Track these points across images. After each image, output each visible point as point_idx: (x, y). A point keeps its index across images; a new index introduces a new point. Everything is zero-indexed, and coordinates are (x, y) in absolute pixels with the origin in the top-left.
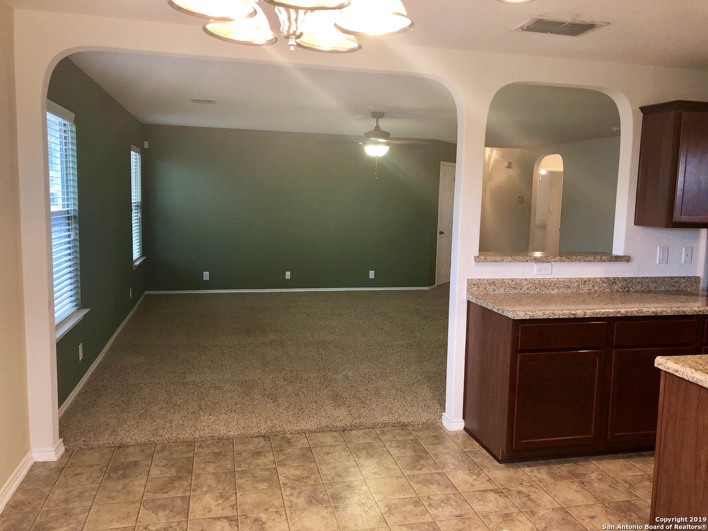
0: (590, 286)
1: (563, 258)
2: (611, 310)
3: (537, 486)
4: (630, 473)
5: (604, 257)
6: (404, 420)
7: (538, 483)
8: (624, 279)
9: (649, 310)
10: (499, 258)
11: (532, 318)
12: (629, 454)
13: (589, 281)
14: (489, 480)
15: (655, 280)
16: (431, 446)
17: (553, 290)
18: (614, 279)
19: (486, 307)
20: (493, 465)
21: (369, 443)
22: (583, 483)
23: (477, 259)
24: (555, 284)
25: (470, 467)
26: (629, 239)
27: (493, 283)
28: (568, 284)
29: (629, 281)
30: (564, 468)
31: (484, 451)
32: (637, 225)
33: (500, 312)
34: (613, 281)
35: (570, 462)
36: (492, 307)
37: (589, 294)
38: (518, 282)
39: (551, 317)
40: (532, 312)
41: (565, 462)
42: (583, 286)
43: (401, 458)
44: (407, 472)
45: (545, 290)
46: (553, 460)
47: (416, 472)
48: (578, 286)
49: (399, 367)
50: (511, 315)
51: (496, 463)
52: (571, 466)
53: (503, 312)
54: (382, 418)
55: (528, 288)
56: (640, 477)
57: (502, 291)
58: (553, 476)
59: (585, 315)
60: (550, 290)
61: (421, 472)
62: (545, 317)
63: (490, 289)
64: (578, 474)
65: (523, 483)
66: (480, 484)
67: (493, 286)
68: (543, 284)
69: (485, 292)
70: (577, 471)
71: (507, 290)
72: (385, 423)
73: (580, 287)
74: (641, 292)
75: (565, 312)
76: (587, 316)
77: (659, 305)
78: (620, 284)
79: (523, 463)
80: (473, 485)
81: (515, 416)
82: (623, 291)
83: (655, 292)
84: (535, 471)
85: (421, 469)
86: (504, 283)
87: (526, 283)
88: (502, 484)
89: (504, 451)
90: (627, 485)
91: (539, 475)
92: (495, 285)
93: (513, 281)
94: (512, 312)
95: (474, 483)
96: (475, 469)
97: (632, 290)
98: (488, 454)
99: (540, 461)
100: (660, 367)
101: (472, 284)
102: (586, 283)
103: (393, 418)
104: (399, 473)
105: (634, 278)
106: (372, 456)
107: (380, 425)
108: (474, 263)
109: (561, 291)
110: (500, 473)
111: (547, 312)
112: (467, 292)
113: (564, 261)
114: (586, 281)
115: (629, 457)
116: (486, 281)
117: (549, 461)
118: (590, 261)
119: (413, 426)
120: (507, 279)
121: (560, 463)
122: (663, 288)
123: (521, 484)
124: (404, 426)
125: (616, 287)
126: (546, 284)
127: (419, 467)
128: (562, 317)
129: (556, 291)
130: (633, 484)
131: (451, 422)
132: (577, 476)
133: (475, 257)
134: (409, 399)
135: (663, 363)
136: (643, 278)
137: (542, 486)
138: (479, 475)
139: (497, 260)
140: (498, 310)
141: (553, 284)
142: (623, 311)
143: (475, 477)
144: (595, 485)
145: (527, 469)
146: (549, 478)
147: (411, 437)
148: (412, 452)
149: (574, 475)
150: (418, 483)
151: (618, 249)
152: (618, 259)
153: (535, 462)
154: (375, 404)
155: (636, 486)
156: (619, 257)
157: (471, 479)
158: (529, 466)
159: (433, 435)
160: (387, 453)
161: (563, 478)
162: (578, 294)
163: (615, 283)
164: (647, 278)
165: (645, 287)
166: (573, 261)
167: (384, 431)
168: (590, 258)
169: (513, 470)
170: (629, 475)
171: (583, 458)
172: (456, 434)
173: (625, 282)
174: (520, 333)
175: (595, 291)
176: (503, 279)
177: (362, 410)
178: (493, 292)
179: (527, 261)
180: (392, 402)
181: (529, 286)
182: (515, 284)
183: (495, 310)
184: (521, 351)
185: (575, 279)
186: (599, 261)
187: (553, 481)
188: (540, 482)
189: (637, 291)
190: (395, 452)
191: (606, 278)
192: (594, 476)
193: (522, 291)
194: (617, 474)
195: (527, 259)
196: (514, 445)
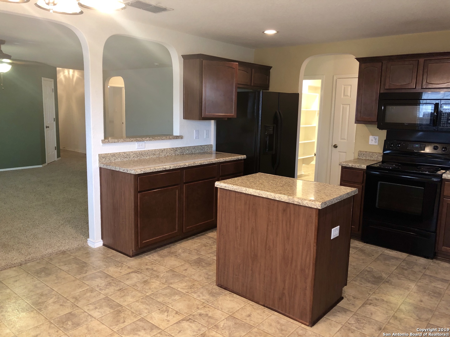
0: (165, 153)
1: (150, 138)
2: (182, 164)
3: (155, 264)
4: (196, 245)
5: (171, 137)
6: (63, 249)
7: (155, 262)
8: (181, 148)
9: (198, 162)
10: (116, 140)
11: (144, 172)
12: (192, 237)
13: (164, 150)
14: (129, 267)
15: (194, 147)
16: (87, 259)
17: (147, 157)
18: (176, 148)
19: (114, 170)
20: (128, 260)
21: (44, 268)
22: (176, 256)
23: (103, 142)
24: (147, 153)
25: (115, 264)
26: (181, 126)
27: (114, 155)
28: (154, 152)
29: (183, 149)
30: (165, 251)
31: (120, 254)
32: (185, 119)
33: (125, 171)
34: (176, 149)
35: (167, 248)
36: (119, 169)
37: (165, 157)
38: (128, 153)
39: (154, 171)
40: (144, 169)
41: (164, 248)
42: (161, 153)
43: (70, 270)
44: (78, 277)
45: (143, 157)
46: (158, 249)
47: (84, 275)
48: (159, 153)
49: (44, 219)
50: (133, 172)
51: (129, 258)
52: (168, 249)
53: (127, 171)
54: (47, 251)
55: (134, 157)
56: (200, 246)
57: (119, 160)
58: (161, 256)
59: (170, 168)
60: (145, 157)
61: (87, 274)
62: (151, 171)
63: (112, 159)
64: (173, 252)
65: (147, 264)
66: (124, 271)
67: (114, 157)
68: (141, 154)
69: (110, 161)
70: (172, 251)
71: (122, 159)
72: (51, 254)
73: (160, 154)
74: (189, 154)
75: (160, 167)
76: (171, 169)
77: (201, 160)
78: (179, 151)
79: (144, 254)
80: (121, 272)
81: (139, 228)
82: (181, 155)
83: (195, 154)
84: (152, 257)
85: (86, 273)
86: (120, 155)
87: (132, 154)
88: (136, 268)
89: (134, 250)
90: (196, 251)
91: (154, 258)
92: (115, 157)
93: (125, 153)
94: (133, 171)
95: (121, 271)
96: (119, 264)
97: (185, 154)
98: (123, 255)
99: (152, 251)
100: (218, 186)
101: (102, 157)
102: (163, 152)
103: (55, 249)
104: (73, 278)
105: (185, 147)
106: (50, 274)
107: (47, 255)
108: (102, 144)
109: (151, 157)
110: (134, 262)
111: (152, 168)
112: (99, 163)
113: (151, 140)
114: (163, 151)
115: (193, 238)
116: (110, 154)
117: (156, 250)
118: (164, 139)
119: (69, 251)
120: (122, 152)
121: (162, 249)
122: (198, 152)
123: (147, 265)
124: (64, 252)
125: (177, 153)
126: (143, 154)
127: (85, 272)
128: (159, 170)
129: (148, 157)
130: (198, 250)
131: (95, 243)
132: (173, 253)
133: (102, 141)
134: (60, 236)
135: (218, 184)
136: (189, 147)
137: (157, 263)
138: (122, 267)
139: (115, 141)
140: (123, 171)
141: (146, 154)
142: (187, 164)
143: (120, 268)
144: (182, 255)
145: (147, 257)
146: (159, 258)
147: (72, 257)
148: (76, 265)
149: (171, 254)
150: (88, 280)
151: (176, 132)
152: (177, 137)
153: (149, 252)
154: (38, 244)
155: (200, 250)
156: (178, 136)
157: (119, 270)
158: (147, 255)
159: (85, 252)
160: (59, 270)
161: (166, 256)
162: (159, 158)
163: (177, 150)
164: (191, 147)
165: (190, 151)
166: (155, 140)
167: (51, 258)
168: (164, 138)
169: (139, 259)
170: (195, 246)
171: (172, 244)
172: (99, 249)
173: (181, 150)
174: (139, 181)
175: (168, 155)
176: (120, 153)
177: (29, 250)
178: (114, 161)
179: (132, 141)
180: (50, 240)
181: (134, 156)
182: (126, 155)
183: (121, 171)
184: (140, 192)
185: (157, 150)
186: (168, 139)
187: (162, 259)
188: (156, 261)
189: (187, 154)
190: (65, 268)
191: (172, 148)
192: (180, 251)
193: (130, 159)
194: (190, 247)
195: (132, 140)
196: (139, 246)
